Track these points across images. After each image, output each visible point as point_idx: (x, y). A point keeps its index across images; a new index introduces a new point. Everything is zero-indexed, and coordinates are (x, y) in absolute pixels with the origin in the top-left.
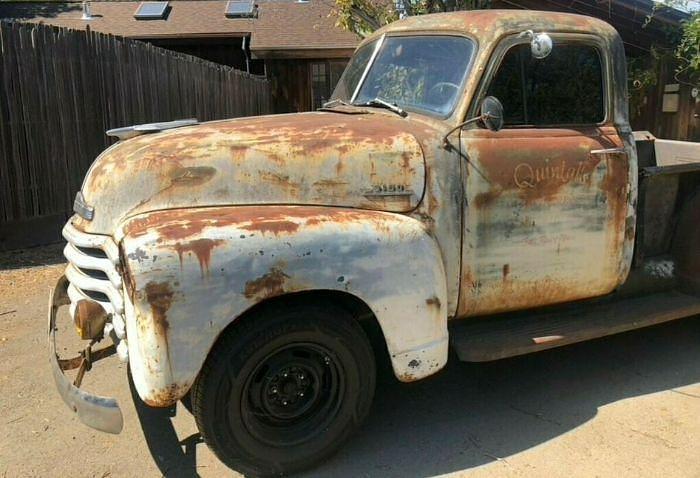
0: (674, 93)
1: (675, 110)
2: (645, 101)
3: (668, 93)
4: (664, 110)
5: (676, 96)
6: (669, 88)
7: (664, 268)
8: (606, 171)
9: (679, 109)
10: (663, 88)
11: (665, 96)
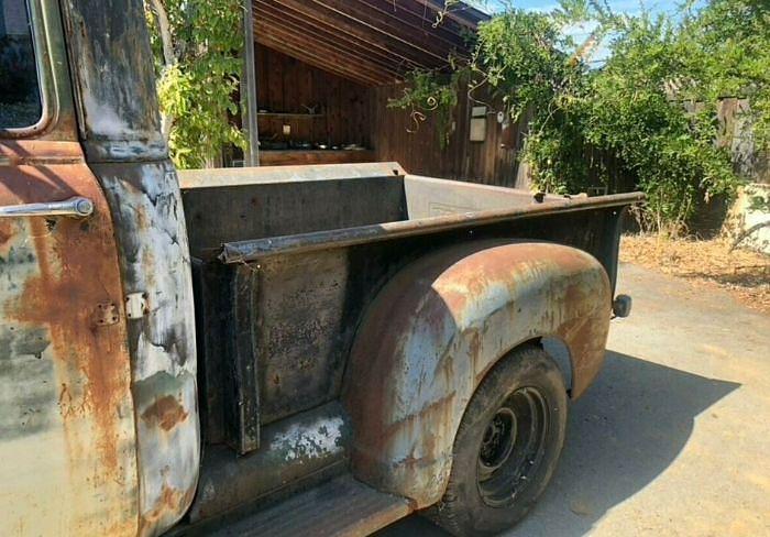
0: (481, 117)
1: (482, 139)
2: (454, 127)
3: (476, 117)
4: (472, 139)
5: (483, 121)
6: (477, 111)
7: (318, 438)
8: (36, 268)
9: (486, 136)
10: (471, 112)
11: (473, 121)
